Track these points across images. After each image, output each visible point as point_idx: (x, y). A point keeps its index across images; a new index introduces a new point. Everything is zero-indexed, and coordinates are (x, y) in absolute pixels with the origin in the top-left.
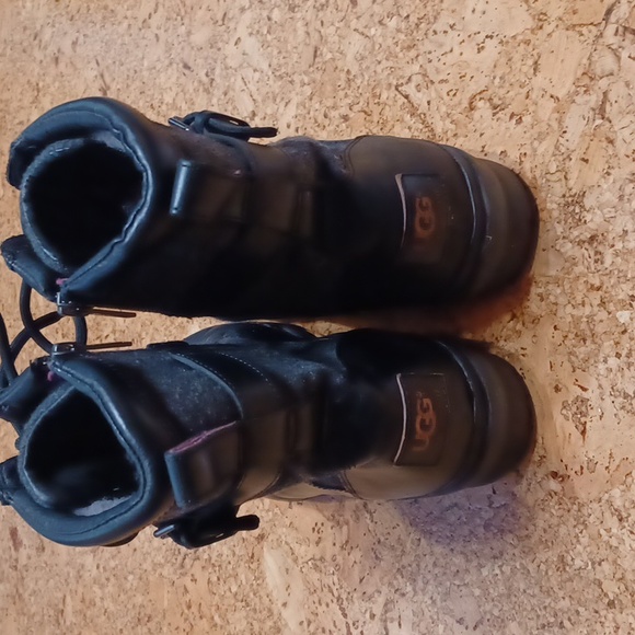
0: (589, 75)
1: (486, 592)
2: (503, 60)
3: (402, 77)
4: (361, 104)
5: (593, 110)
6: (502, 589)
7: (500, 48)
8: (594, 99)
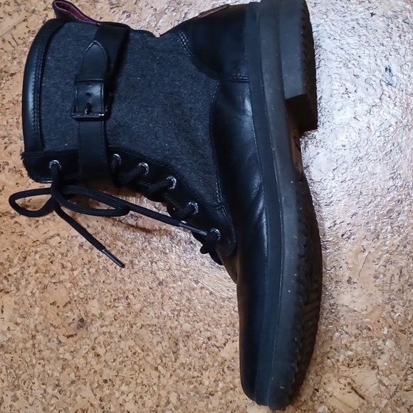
1: (75, 284)
6: (88, 282)
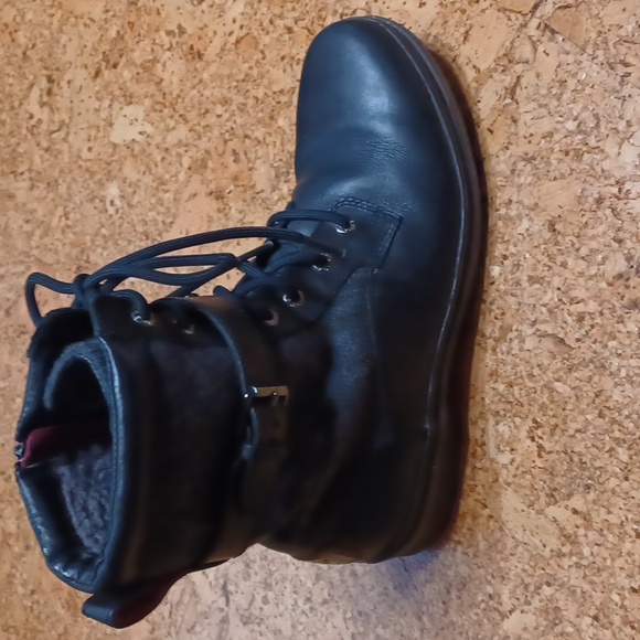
0: (508, 58)
2: (440, 21)
3: (348, 8)
4: (306, 21)
5: (506, 89)
7: (439, 9)
8: (508, 80)
